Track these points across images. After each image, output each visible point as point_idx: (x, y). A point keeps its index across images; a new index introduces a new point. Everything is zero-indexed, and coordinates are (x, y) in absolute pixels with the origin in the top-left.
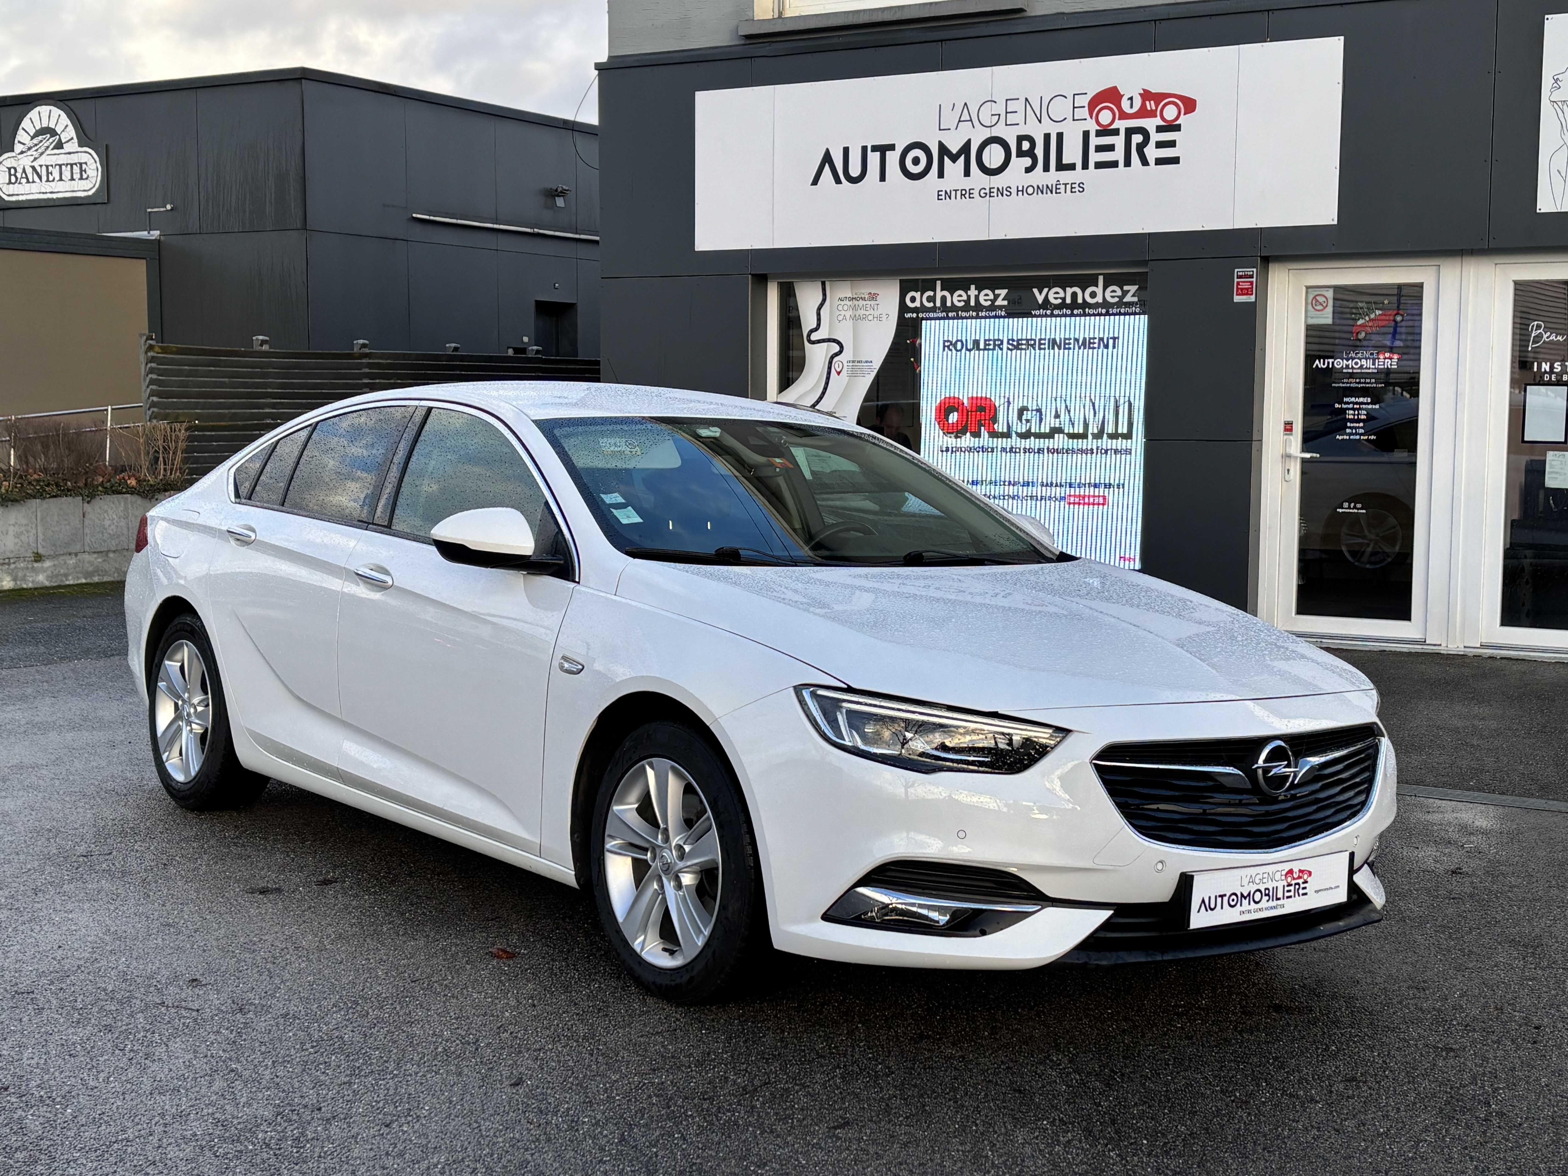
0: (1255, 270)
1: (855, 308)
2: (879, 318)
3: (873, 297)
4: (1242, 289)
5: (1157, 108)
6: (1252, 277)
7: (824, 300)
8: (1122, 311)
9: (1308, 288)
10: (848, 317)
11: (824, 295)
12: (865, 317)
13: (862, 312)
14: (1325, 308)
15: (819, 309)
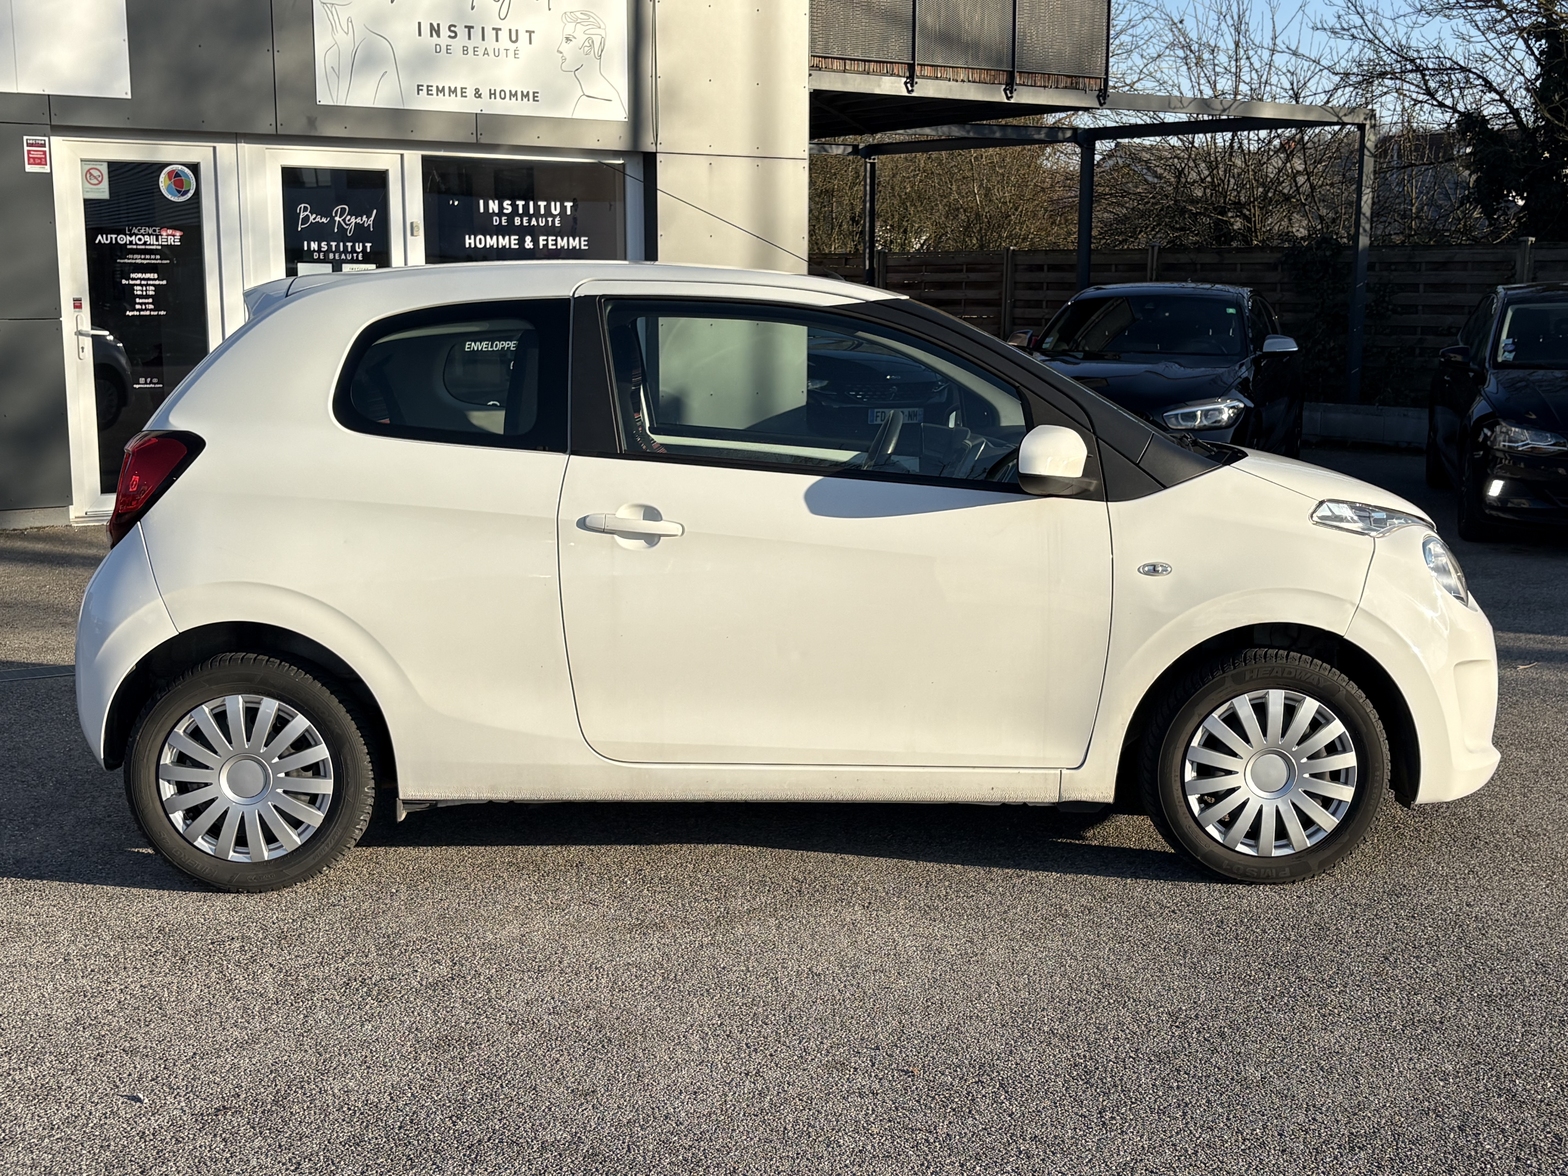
0: (40, 138)
4: (34, 158)
6: (44, 145)
9: (82, 160)
14: (100, 182)
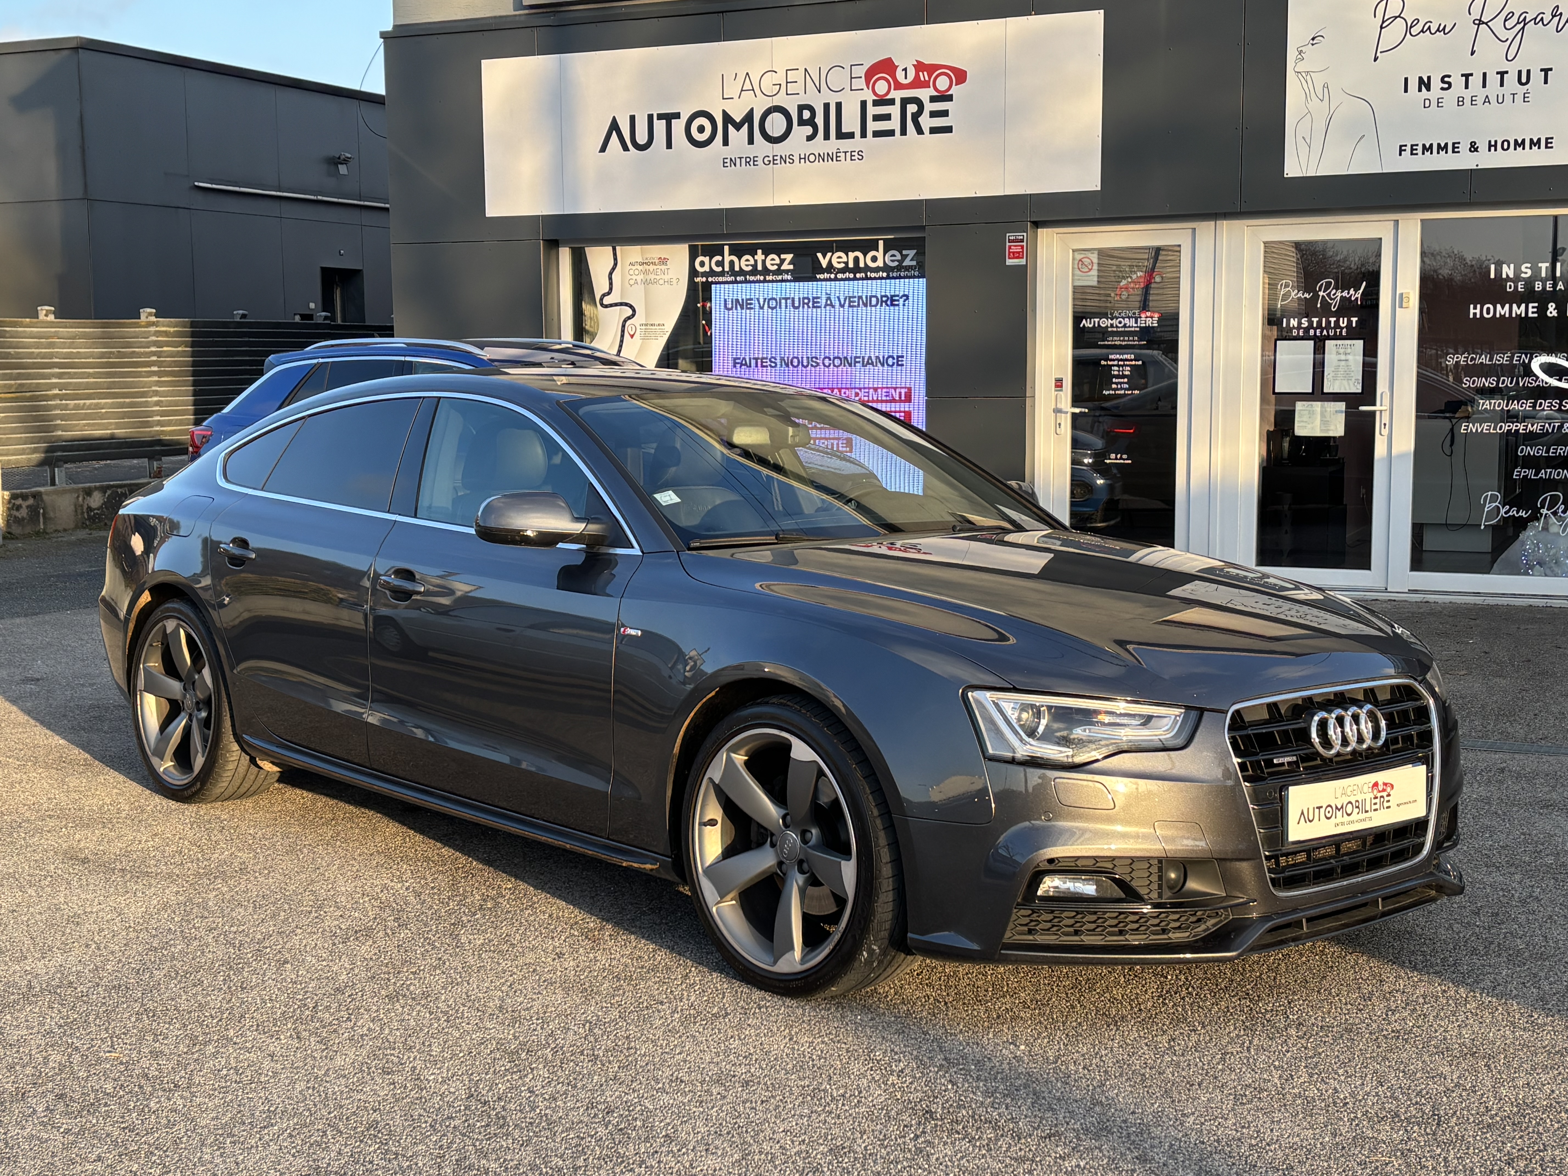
0: (1025, 234)
1: (646, 272)
2: (670, 282)
3: (663, 261)
4: (1013, 253)
5: (930, 78)
6: (1022, 241)
7: (615, 264)
8: (902, 274)
9: (1074, 251)
10: (639, 281)
11: (615, 259)
12: (656, 282)
13: (652, 277)
14: (1090, 270)
15: (611, 274)
